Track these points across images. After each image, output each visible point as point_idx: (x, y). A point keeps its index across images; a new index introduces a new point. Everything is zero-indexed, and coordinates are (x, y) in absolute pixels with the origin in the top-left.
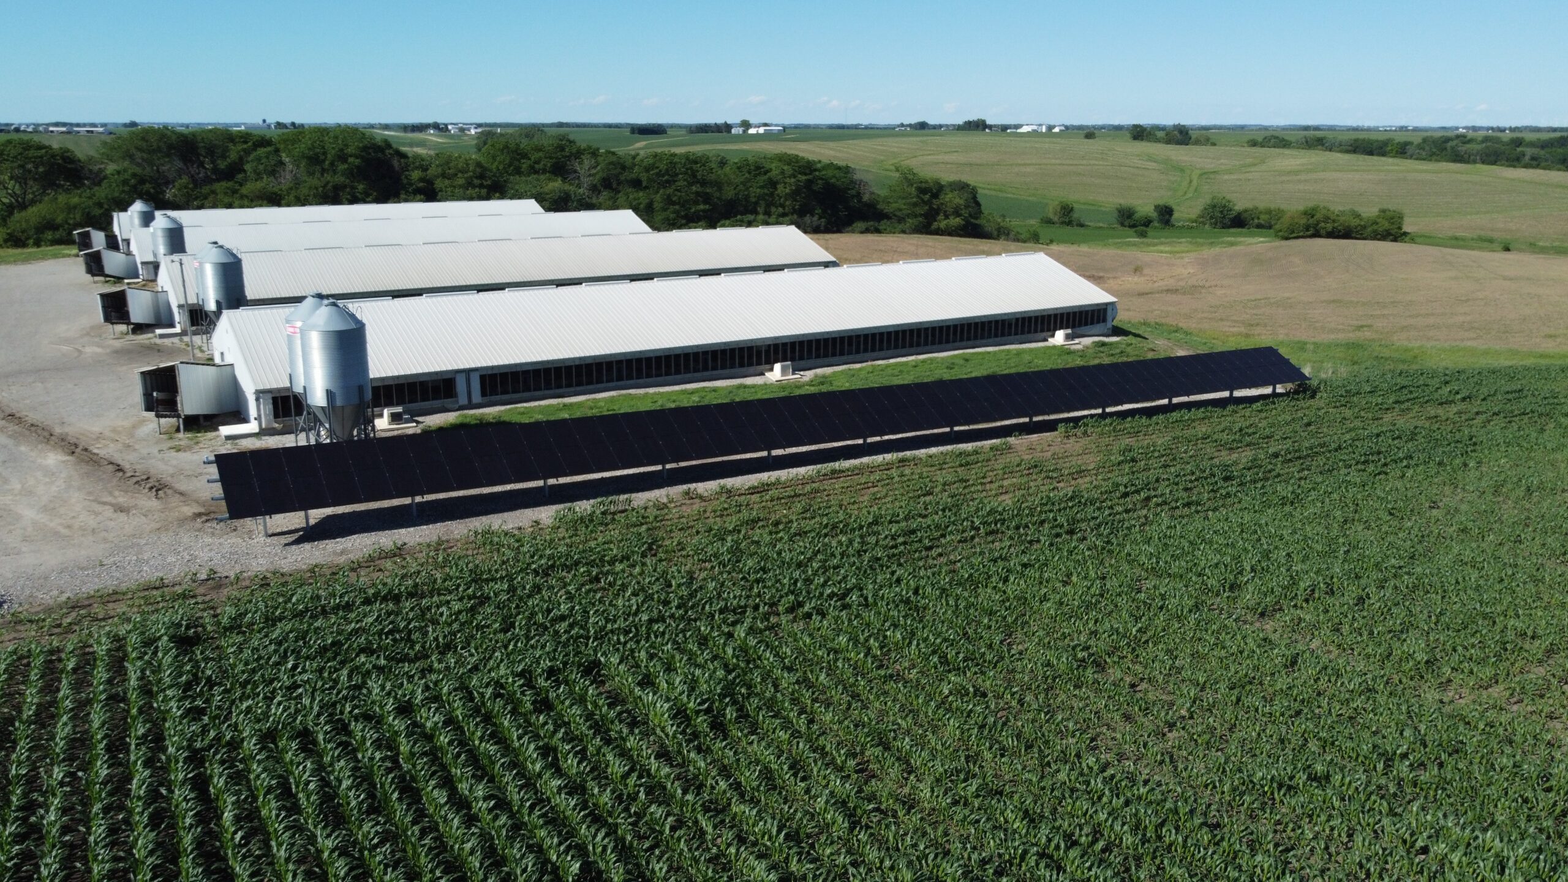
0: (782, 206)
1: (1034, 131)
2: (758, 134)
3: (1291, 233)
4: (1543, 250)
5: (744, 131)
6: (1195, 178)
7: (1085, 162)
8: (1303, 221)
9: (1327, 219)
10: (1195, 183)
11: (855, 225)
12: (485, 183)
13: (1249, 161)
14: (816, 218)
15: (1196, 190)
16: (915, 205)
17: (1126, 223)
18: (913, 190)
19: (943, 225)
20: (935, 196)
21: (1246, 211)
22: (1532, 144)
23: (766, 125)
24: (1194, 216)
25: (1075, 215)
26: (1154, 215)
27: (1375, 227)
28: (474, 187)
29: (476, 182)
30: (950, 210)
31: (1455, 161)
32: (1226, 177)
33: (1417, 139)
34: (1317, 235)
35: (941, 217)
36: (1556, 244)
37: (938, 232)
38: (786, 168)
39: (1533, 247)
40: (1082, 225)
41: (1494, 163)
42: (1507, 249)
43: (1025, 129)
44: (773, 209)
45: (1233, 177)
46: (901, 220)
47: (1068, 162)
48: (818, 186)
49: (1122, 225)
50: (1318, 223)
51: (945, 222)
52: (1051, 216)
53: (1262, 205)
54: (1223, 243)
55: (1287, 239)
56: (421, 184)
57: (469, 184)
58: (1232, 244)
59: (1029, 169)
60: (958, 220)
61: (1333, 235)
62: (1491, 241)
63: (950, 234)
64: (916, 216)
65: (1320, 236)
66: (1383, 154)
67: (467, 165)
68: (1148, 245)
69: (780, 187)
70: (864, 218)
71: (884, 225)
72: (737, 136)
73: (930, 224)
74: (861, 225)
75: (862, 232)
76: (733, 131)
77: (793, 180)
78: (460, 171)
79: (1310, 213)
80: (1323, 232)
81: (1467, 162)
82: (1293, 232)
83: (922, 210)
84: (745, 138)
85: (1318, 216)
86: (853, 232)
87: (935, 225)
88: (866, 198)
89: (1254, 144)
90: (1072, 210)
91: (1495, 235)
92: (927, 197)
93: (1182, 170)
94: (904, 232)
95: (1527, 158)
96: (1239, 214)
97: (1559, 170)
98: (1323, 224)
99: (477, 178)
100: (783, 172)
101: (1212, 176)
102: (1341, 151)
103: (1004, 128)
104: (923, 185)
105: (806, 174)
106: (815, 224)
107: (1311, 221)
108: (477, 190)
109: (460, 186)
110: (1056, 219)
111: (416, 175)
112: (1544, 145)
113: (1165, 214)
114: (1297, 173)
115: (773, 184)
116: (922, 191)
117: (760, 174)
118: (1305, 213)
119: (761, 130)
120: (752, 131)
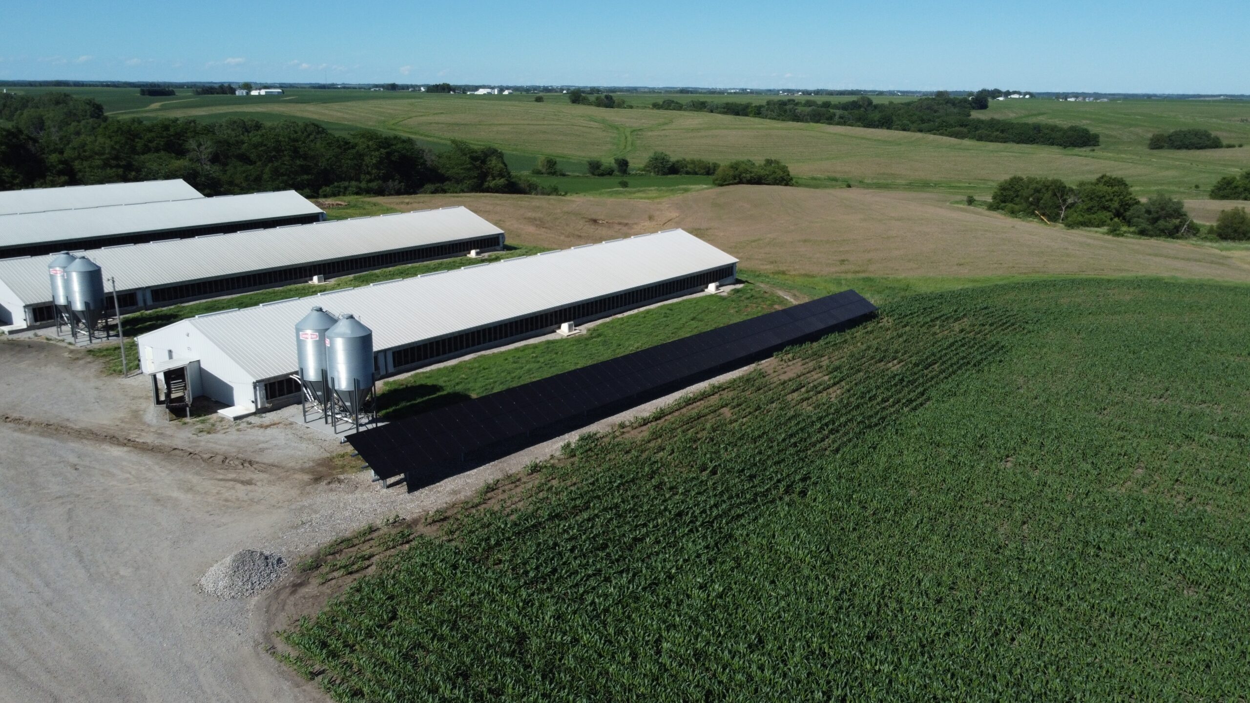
0: (369, 173)
1: (489, 93)
2: (260, 96)
3: (723, 182)
4: (868, 186)
5: (248, 93)
6: (628, 134)
7: (546, 123)
8: (731, 173)
9: (746, 171)
10: (629, 139)
11: (426, 186)
12: (122, 163)
13: (661, 121)
14: (397, 182)
15: (632, 145)
16: (469, 170)
17: (596, 173)
18: (467, 159)
19: (492, 184)
20: (484, 162)
21: (678, 162)
22: (836, 107)
23: (266, 87)
24: (642, 166)
25: (558, 167)
26: (614, 166)
27: (775, 176)
28: (111, 167)
29: (113, 162)
30: (496, 173)
31: (794, 120)
32: (650, 134)
33: (762, 101)
34: (741, 182)
35: (489, 178)
36: (875, 181)
37: (488, 190)
38: (370, 143)
39: (862, 184)
40: (564, 175)
41: (818, 122)
42: (849, 186)
43: (481, 92)
44: (362, 176)
45: (656, 133)
46: (458, 181)
47: (533, 122)
48: (395, 157)
49: (593, 174)
50: (741, 173)
51: (494, 182)
52: (540, 168)
53: (688, 158)
54: (680, 189)
55: (722, 185)
56: (61, 166)
57: (106, 165)
58: (686, 190)
59: (505, 128)
60: (502, 180)
61: (751, 182)
62: (835, 180)
63: (497, 192)
64: (470, 178)
65: (743, 183)
66: (746, 115)
67: (103, 148)
68: (630, 193)
69: (367, 159)
70: (431, 181)
71: (447, 185)
72: (241, 98)
73: (482, 184)
74: (429, 187)
75: (433, 193)
76: (238, 93)
77: (377, 153)
78: (96, 154)
79: (735, 166)
80: (744, 180)
81: (802, 121)
82: (725, 181)
83: (475, 173)
84: (249, 100)
85: (741, 169)
86: (425, 193)
87: (486, 185)
88: (429, 163)
89: (656, 106)
90: (555, 163)
91: (838, 176)
92: (478, 163)
93: (617, 128)
94: (463, 191)
95: (837, 117)
96: (674, 164)
97: (859, 126)
98: (744, 175)
99: (113, 159)
100: (368, 147)
101: (639, 133)
102: (720, 113)
103: (464, 89)
104: (474, 155)
105: (385, 148)
106: (397, 187)
107: (737, 172)
108: (114, 170)
109: (98, 167)
110: (544, 170)
111: (54, 158)
112: (845, 107)
113: (623, 165)
114: (698, 130)
115: (360, 156)
116: (474, 159)
117: (349, 148)
118: (732, 167)
119: (263, 92)
120: (254, 93)
